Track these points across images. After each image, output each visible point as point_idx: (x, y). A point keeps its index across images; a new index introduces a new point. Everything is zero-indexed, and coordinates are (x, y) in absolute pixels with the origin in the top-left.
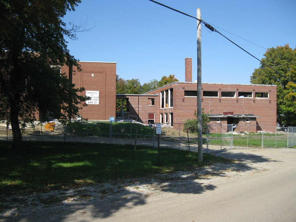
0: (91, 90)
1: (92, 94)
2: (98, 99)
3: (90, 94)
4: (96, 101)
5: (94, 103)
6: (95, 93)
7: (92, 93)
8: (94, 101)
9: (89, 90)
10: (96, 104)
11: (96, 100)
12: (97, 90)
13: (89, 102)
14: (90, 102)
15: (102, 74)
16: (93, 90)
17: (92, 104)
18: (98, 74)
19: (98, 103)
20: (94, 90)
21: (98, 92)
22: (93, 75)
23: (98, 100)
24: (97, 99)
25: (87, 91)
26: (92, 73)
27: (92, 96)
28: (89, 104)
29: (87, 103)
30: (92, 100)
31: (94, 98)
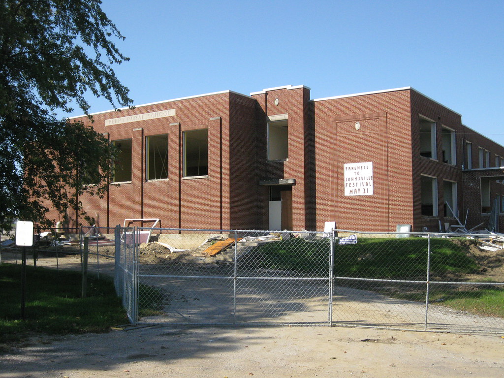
0: (355, 162)
1: (357, 170)
2: (371, 181)
3: (354, 171)
4: (365, 187)
5: (361, 194)
6: (363, 168)
7: (357, 168)
8: (362, 188)
9: (352, 162)
10: (366, 194)
11: (367, 184)
12: (369, 161)
13: (351, 191)
14: (353, 192)
15: (379, 121)
16: (359, 162)
17: (358, 194)
18: (370, 122)
19: (370, 192)
20: (362, 161)
21: (370, 165)
22: (357, 126)
23: (372, 184)
24: (368, 181)
25: (346, 165)
26: (357, 121)
27: (357, 176)
28: (351, 195)
29: (347, 193)
30: (358, 184)
31: (361, 181)
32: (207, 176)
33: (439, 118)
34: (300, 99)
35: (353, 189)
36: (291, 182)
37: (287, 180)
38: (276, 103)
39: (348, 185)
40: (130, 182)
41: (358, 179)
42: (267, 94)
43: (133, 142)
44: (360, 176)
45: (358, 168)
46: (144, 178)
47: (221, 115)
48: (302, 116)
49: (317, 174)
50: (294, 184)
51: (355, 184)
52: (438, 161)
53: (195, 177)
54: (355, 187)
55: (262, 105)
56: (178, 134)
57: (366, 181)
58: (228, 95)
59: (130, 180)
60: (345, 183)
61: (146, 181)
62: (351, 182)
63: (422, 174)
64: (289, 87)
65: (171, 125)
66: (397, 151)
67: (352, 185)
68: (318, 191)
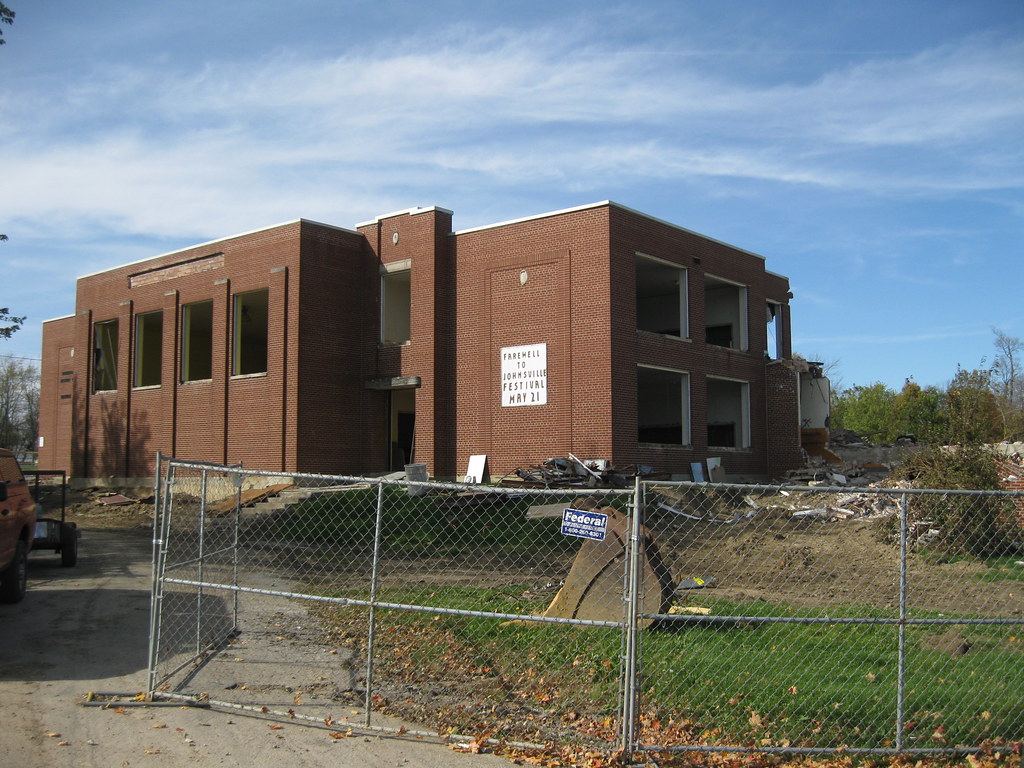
0: (519, 344)
1: (522, 359)
2: (544, 379)
3: (517, 360)
4: (535, 390)
5: (528, 402)
6: (531, 355)
7: (521, 355)
8: (529, 392)
9: (514, 345)
10: (536, 403)
11: (537, 384)
12: (541, 342)
13: (513, 399)
14: (516, 399)
15: (556, 266)
16: (524, 343)
17: (522, 404)
18: (544, 269)
19: (543, 400)
20: (530, 342)
21: (542, 348)
22: (524, 277)
23: (545, 384)
24: (539, 379)
25: (505, 351)
26: (523, 268)
27: (522, 370)
28: (513, 405)
29: (505, 402)
30: (524, 385)
31: (528, 379)
32: (264, 374)
33: (697, 261)
34: (429, 231)
35: (514, 393)
36: (412, 382)
37: (407, 379)
38: (395, 241)
39: (508, 386)
40: (158, 386)
41: (523, 375)
42: (380, 223)
43: (164, 315)
44: (527, 369)
45: (524, 355)
46: (178, 378)
47: (287, 264)
48: (431, 261)
49: (459, 367)
50: (418, 385)
51: (518, 384)
52: (690, 341)
53: (248, 376)
54: (519, 391)
55: (373, 244)
56: (225, 300)
57: (536, 378)
58: (299, 227)
59: (160, 383)
60: (503, 382)
61: (182, 382)
62: (513, 381)
63: (639, 365)
64: (413, 211)
65: (216, 283)
66: (586, 321)
67: (513, 387)
68: (460, 399)
